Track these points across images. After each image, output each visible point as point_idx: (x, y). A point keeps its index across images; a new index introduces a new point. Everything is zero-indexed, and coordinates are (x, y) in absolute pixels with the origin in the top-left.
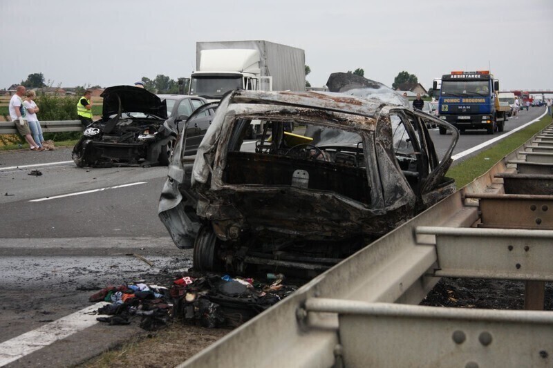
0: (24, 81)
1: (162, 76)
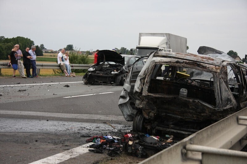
0: (65, 48)
1: (123, 48)
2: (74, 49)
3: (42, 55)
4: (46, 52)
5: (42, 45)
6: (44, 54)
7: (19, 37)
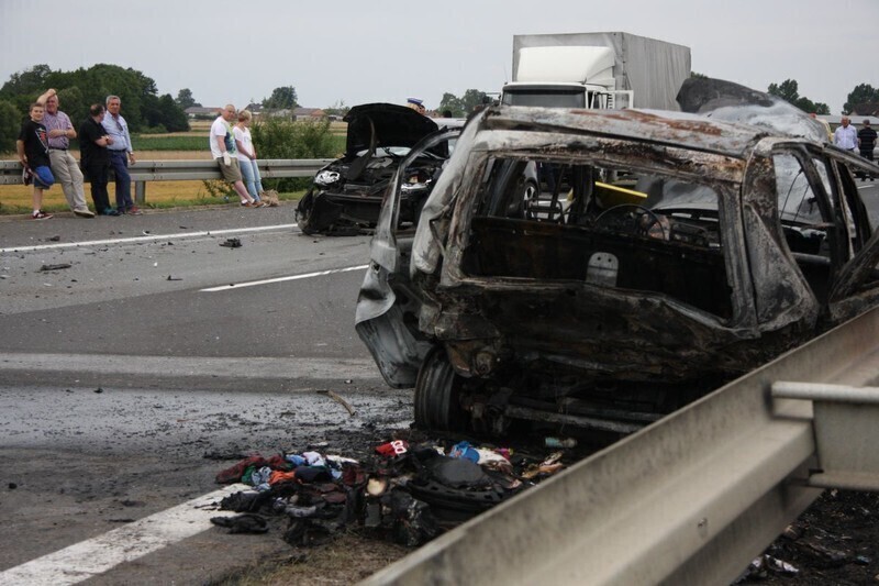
0: (267, 98)
1: (475, 92)
2: (298, 102)
3: (186, 128)
4: (199, 118)
5: (185, 94)
6: (192, 124)
7: (102, 66)
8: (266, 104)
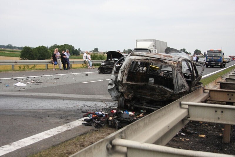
1: (129, 49)
2: (98, 51)
3: (79, 55)
4: (82, 53)
5: (79, 49)
6: (80, 54)
7: (66, 44)
8: (93, 51)
